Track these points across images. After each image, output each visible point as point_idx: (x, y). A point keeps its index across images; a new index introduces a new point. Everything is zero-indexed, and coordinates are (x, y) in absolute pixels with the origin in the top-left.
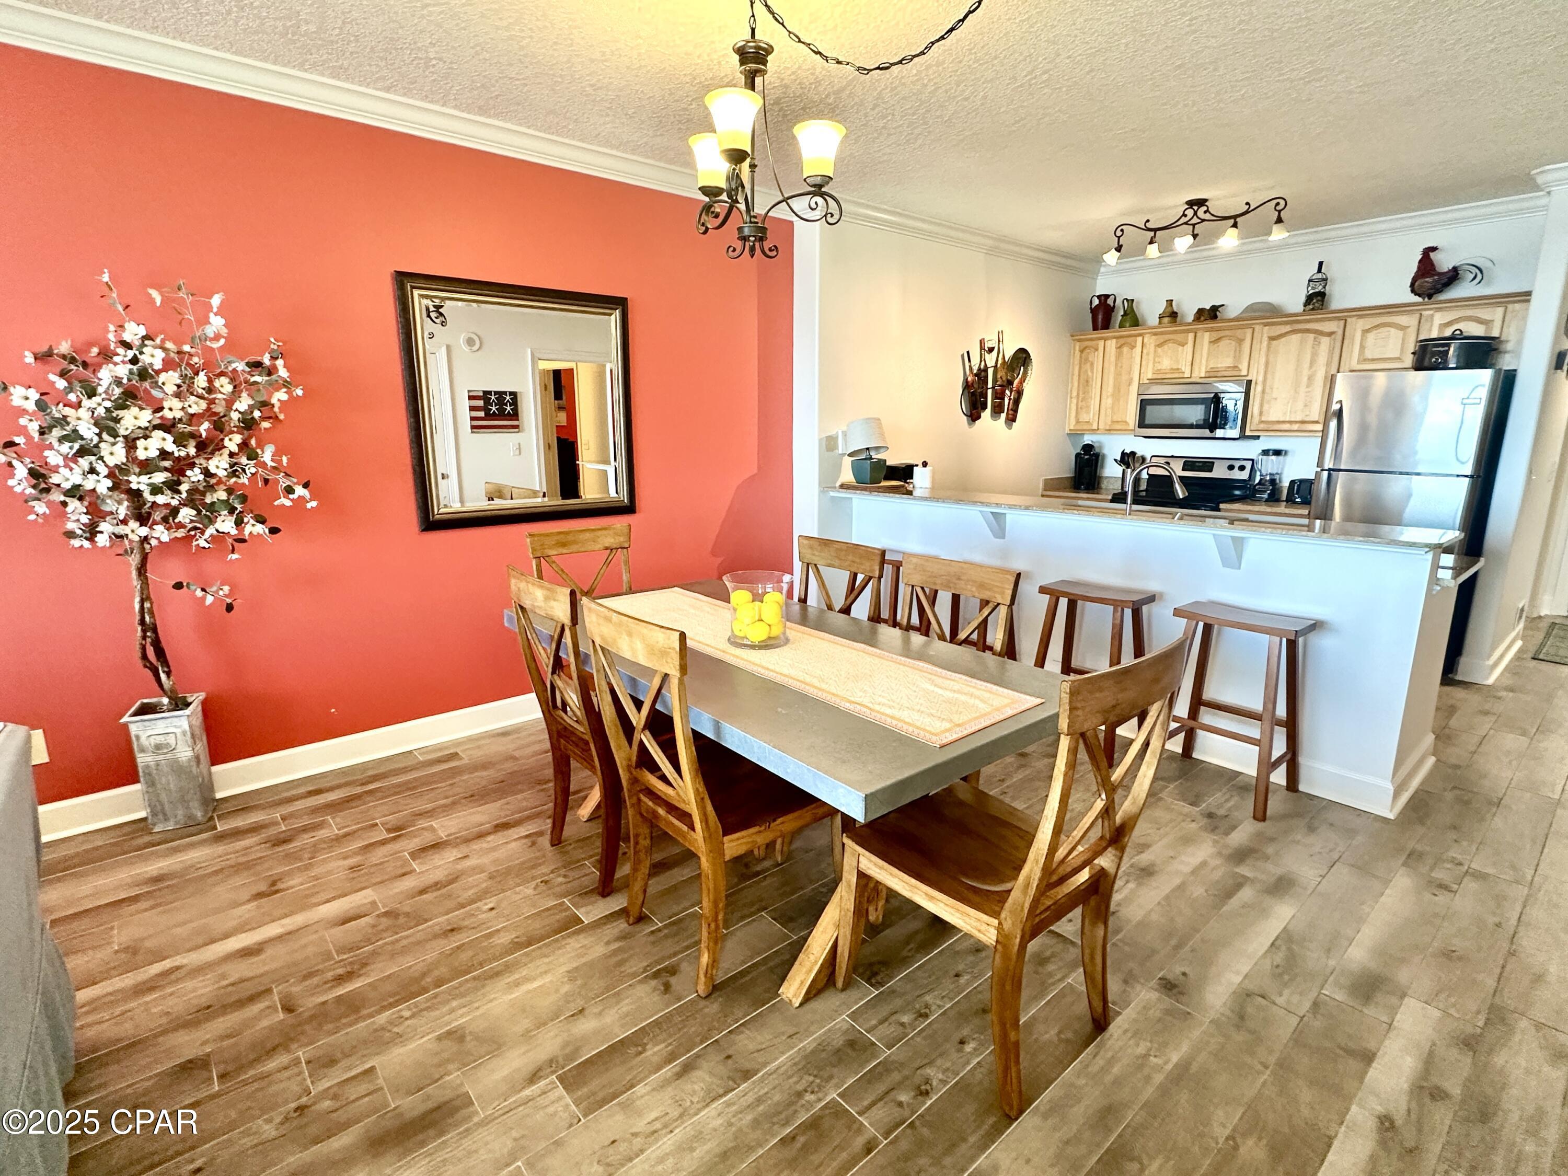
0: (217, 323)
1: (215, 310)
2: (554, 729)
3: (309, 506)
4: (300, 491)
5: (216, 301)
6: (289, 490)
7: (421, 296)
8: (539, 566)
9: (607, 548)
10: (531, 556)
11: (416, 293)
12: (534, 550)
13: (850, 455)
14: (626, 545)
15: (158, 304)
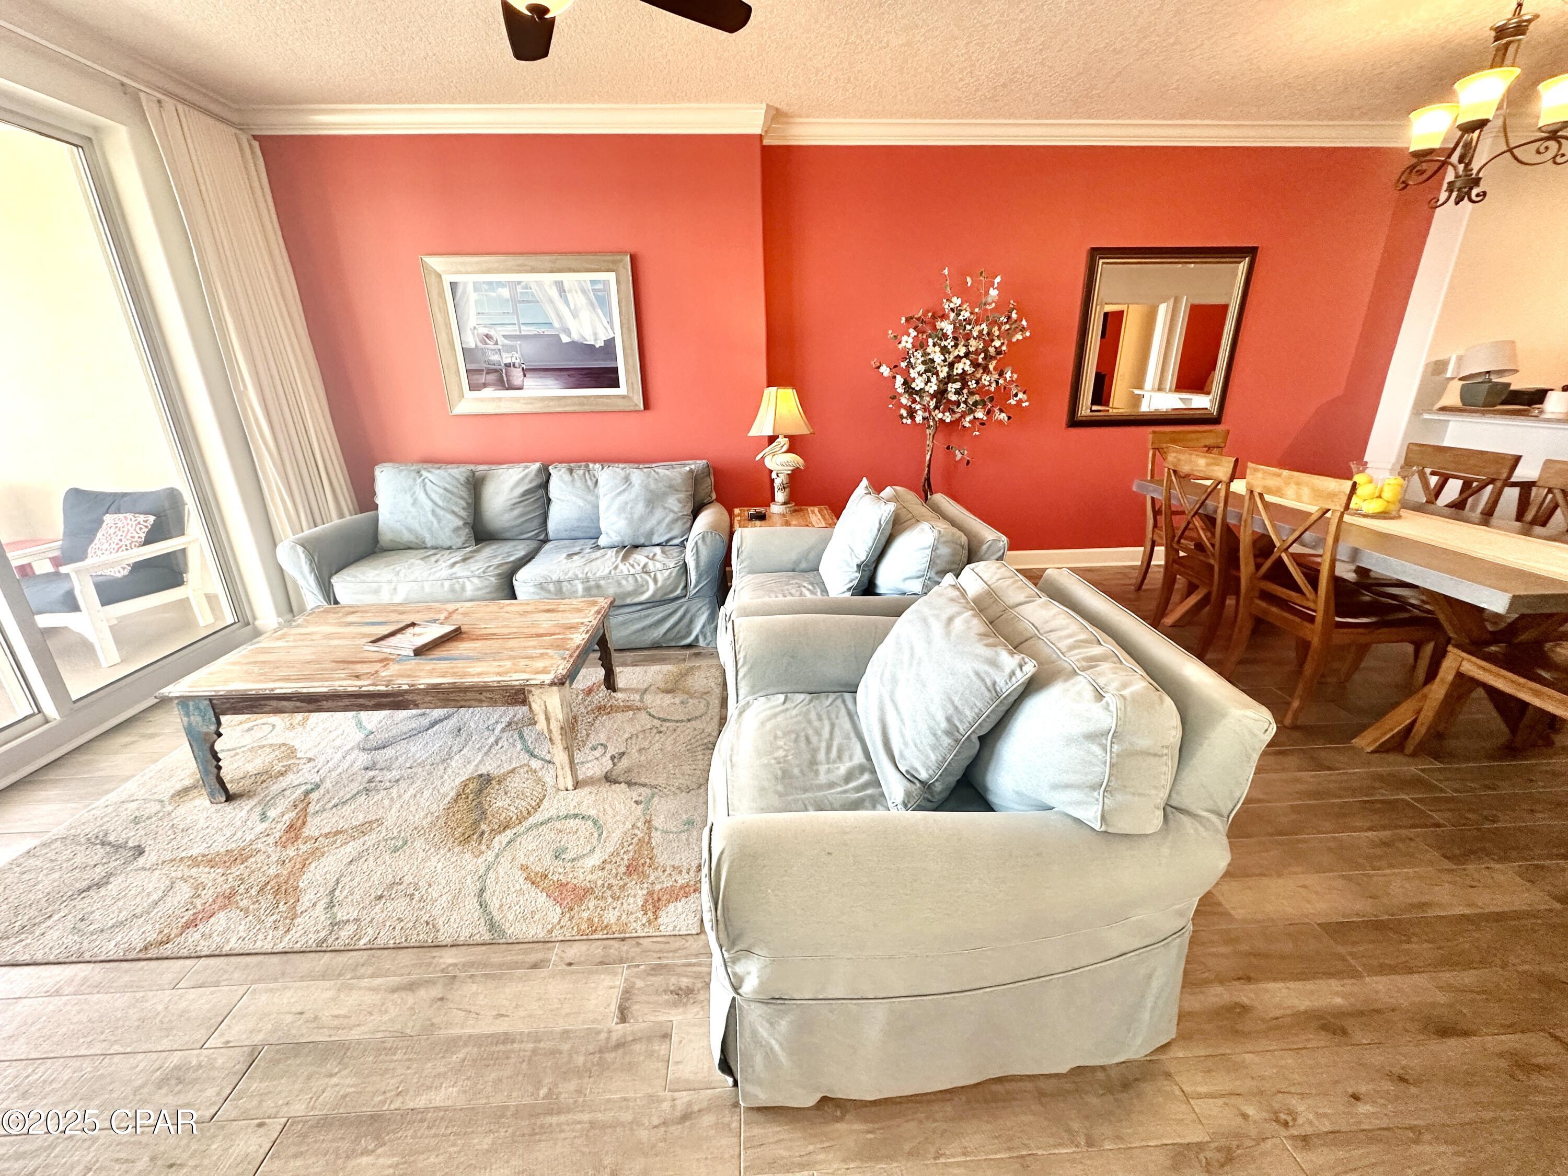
0: (993, 293)
1: (996, 285)
2: (1171, 558)
3: (1024, 405)
4: (1021, 395)
5: (998, 279)
6: (1016, 395)
7: (1104, 263)
8: (1154, 455)
9: (1206, 446)
10: (1150, 447)
11: (1101, 261)
12: (1153, 443)
13: (1460, 379)
14: (1222, 445)
15: (969, 285)
